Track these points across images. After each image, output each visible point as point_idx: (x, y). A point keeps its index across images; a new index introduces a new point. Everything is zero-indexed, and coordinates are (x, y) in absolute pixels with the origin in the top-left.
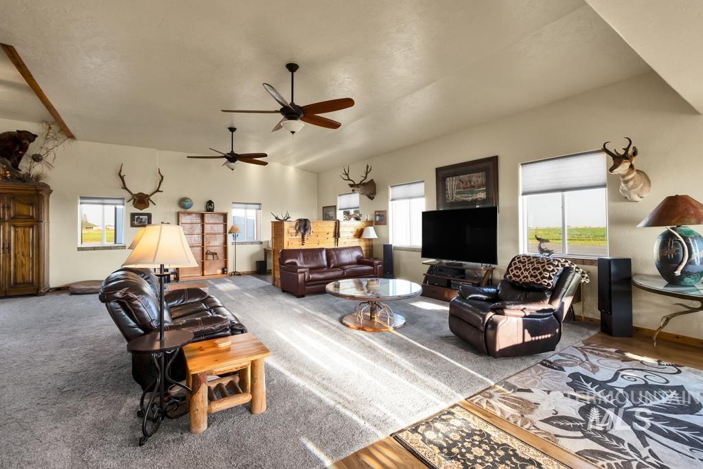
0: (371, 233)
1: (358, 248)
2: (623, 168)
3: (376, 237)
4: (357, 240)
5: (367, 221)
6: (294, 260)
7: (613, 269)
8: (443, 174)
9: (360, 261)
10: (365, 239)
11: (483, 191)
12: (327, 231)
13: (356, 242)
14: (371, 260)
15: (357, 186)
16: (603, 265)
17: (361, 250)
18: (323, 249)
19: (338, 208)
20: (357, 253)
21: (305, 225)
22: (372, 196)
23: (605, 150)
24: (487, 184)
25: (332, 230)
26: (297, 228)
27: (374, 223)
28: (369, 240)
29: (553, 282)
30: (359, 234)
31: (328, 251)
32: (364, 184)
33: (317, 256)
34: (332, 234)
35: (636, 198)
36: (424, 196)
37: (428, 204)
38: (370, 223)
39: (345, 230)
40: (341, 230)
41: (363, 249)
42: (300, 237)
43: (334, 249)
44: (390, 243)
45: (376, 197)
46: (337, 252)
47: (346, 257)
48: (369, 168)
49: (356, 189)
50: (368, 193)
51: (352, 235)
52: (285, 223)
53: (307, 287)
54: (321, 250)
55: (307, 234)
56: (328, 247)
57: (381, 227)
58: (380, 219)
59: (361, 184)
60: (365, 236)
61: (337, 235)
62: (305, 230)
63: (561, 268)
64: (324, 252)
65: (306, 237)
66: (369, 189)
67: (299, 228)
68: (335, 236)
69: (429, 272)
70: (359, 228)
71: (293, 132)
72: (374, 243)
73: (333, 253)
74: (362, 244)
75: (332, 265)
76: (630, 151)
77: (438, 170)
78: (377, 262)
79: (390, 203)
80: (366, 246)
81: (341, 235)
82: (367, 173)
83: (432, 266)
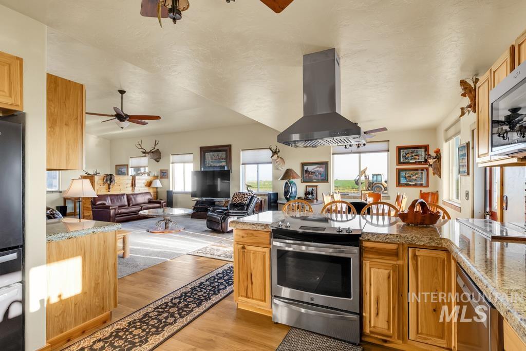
0: (158, 183)
1: (149, 193)
2: (275, 156)
3: (161, 186)
4: (147, 188)
5: (154, 176)
6: (104, 202)
7: (272, 197)
8: (204, 150)
9: (150, 202)
10: (153, 188)
11: (224, 162)
12: (127, 182)
13: (146, 190)
14: (158, 200)
15: (148, 153)
16: (269, 195)
17: (151, 195)
18: (125, 194)
19: (130, 166)
20: (148, 197)
21: (111, 178)
22: (158, 160)
23: (270, 149)
24: (226, 158)
25: (130, 182)
26: (105, 180)
27: (159, 177)
28: (156, 188)
29: (247, 202)
30: (149, 184)
31: (128, 196)
32: (152, 152)
33: (121, 199)
34: (130, 185)
35: (280, 169)
36: (192, 162)
37: (195, 167)
38: (156, 177)
39: (139, 182)
40: (136, 182)
41: (152, 194)
42: (107, 186)
43: (132, 194)
44: (171, 190)
45: (161, 160)
46: (134, 196)
47: (140, 199)
48: (157, 142)
49: (147, 155)
50: (155, 157)
51: (144, 185)
52: (96, 177)
53: (116, 218)
54: (123, 195)
55: (112, 184)
56: (128, 193)
57: (164, 180)
58: (164, 175)
59: (151, 152)
60: (153, 185)
61: (133, 185)
62: (111, 182)
63: (250, 197)
64: (125, 196)
65: (111, 187)
66: (156, 155)
67: (107, 180)
68: (132, 186)
69: (196, 205)
70: (149, 181)
71: (122, 128)
72: (159, 190)
73: (132, 196)
74: (151, 191)
75: (131, 205)
76: (278, 150)
77: (201, 148)
78: (163, 201)
79: (171, 165)
80: (154, 192)
81: (136, 185)
82: (155, 145)
83: (198, 202)
